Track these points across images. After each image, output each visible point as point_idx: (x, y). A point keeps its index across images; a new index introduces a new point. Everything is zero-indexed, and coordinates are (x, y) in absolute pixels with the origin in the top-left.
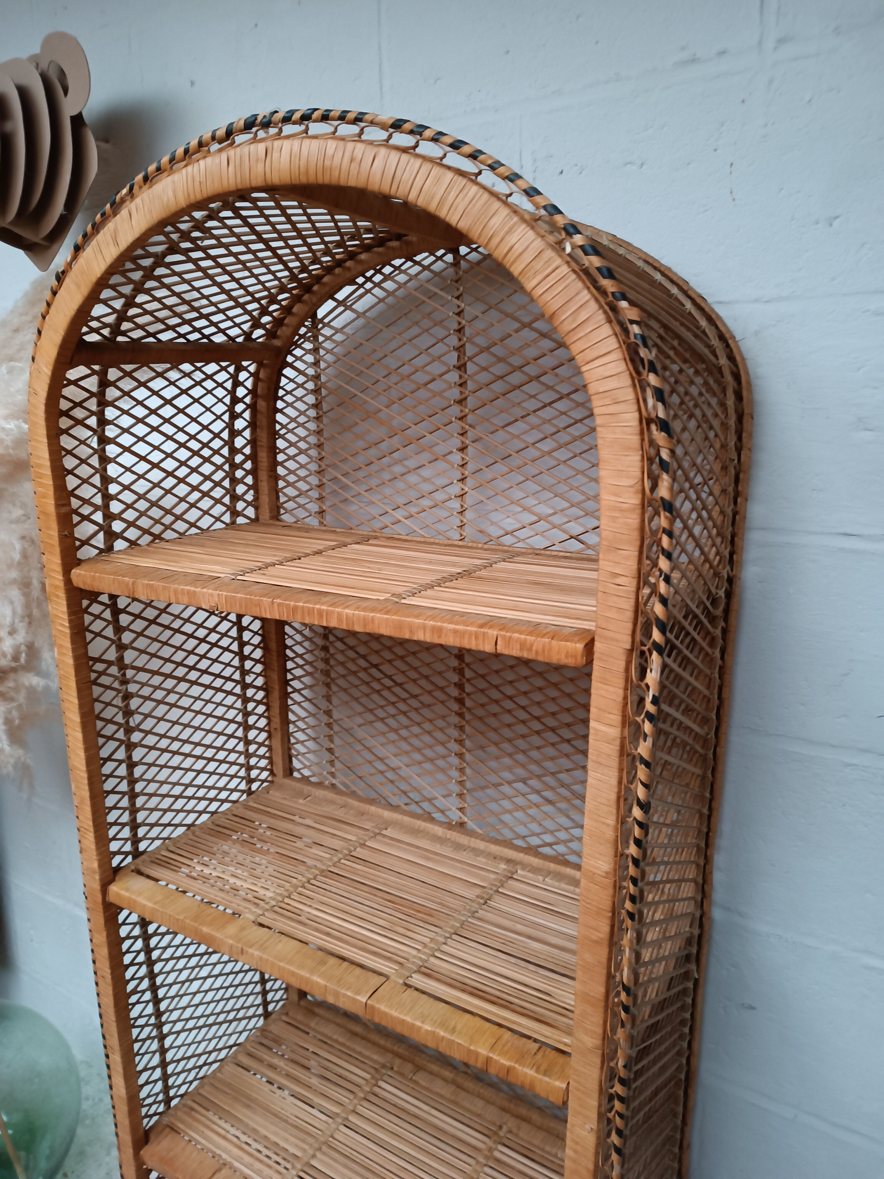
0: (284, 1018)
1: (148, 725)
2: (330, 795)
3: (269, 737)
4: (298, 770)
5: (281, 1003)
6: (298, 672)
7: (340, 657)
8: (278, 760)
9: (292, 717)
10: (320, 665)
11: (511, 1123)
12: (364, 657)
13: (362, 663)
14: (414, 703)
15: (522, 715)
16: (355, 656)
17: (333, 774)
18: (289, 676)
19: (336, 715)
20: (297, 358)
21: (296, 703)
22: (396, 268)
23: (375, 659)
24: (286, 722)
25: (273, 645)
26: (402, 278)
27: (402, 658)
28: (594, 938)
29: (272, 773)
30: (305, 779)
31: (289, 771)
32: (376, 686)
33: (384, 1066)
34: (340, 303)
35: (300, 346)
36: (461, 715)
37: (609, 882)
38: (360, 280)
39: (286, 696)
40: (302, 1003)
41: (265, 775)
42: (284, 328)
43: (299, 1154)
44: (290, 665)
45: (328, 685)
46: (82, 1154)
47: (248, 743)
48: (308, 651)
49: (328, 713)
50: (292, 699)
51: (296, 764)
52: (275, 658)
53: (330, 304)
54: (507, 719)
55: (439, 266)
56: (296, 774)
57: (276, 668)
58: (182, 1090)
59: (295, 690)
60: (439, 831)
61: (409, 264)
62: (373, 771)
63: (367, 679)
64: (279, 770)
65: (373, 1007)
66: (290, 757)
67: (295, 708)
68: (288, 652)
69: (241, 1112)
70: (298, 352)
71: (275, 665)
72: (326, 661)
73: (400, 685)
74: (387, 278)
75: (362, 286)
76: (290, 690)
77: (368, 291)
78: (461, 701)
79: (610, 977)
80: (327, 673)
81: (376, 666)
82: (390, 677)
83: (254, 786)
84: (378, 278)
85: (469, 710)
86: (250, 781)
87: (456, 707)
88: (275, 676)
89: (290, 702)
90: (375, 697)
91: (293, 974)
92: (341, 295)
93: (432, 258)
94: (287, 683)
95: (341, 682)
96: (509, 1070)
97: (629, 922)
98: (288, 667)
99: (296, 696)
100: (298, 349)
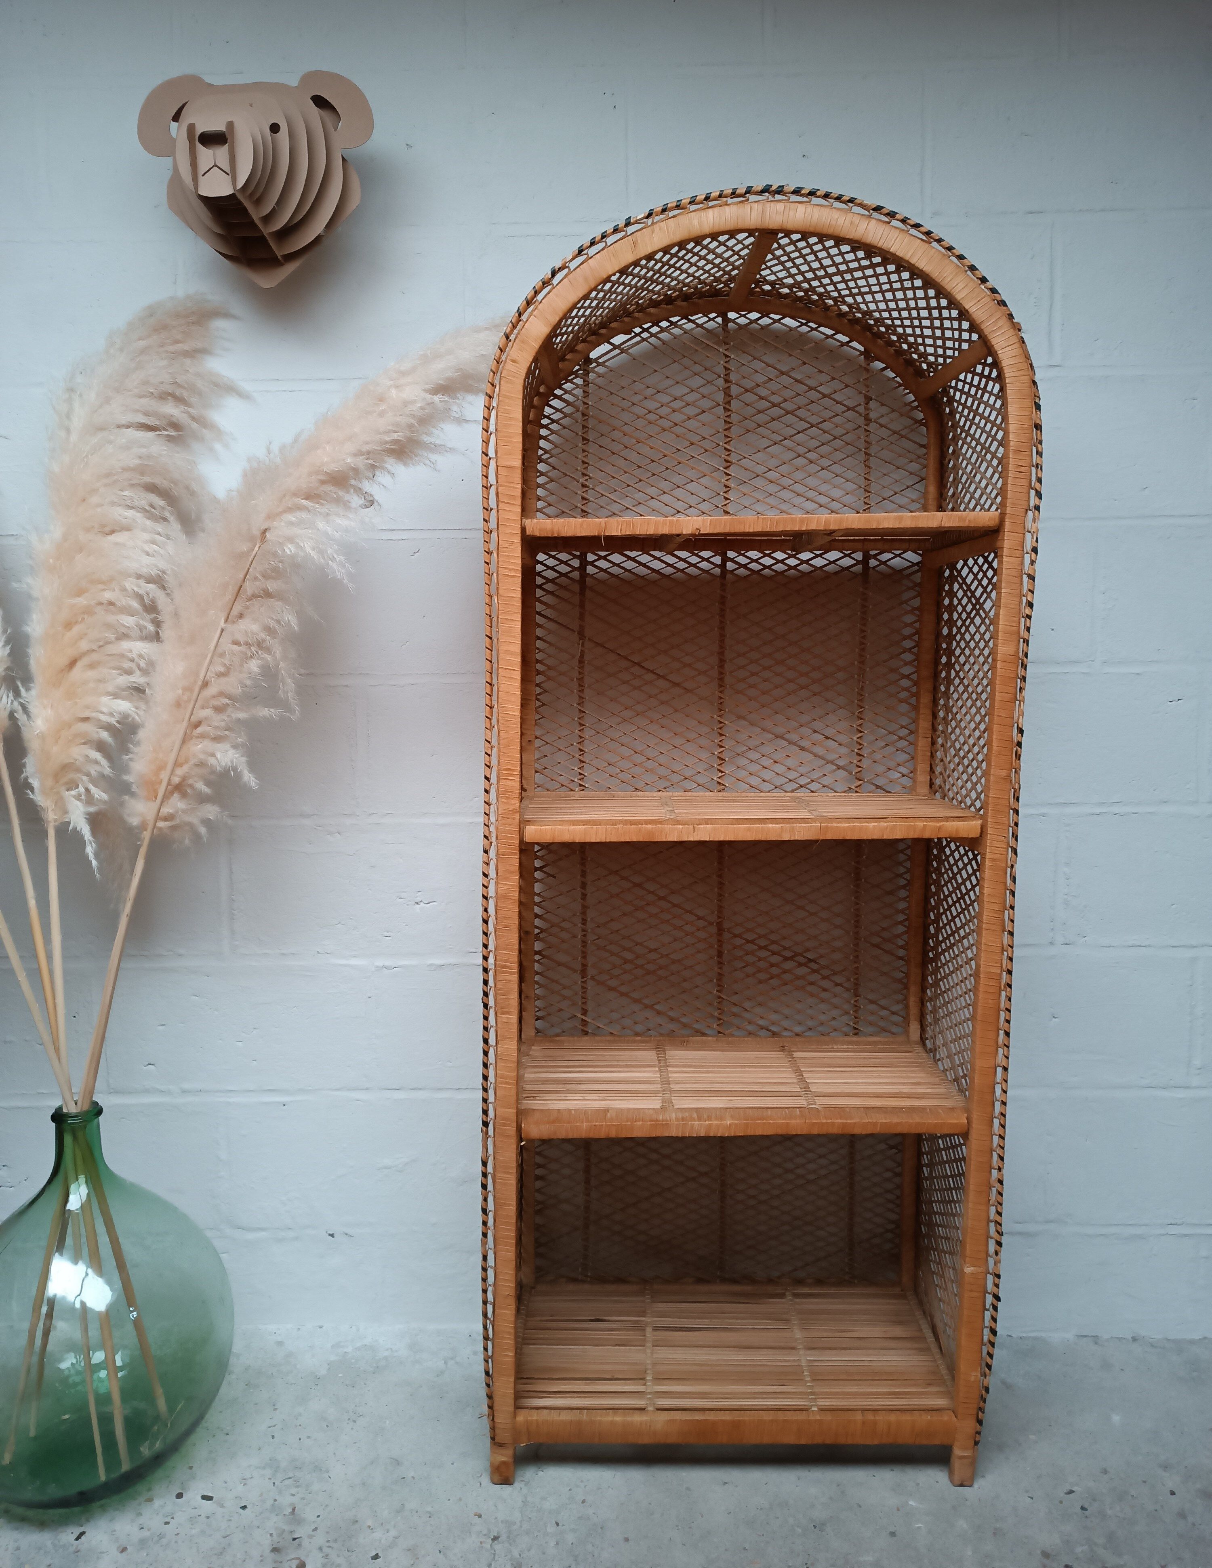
12: (625, 658)
13: (623, 663)
14: (677, 690)
16: (616, 658)
20: (566, 392)
22: (672, 323)
23: (637, 658)
26: (676, 331)
32: (637, 682)
34: (615, 347)
35: (571, 381)
38: (638, 330)
42: (566, 362)
48: (563, 662)
53: (605, 347)
55: (711, 325)
61: (684, 321)
63: (628, 677)
70: (568, 386)
73: (661, 677)
74: (663, 330)
75: (637, 335)
77: (644, 340)
81: (638, 664)
82: (652, 672)
84: (655, 330)
92: (618, 340)
93: (706, 319)
95: (596, 686)
100: (569, 384)
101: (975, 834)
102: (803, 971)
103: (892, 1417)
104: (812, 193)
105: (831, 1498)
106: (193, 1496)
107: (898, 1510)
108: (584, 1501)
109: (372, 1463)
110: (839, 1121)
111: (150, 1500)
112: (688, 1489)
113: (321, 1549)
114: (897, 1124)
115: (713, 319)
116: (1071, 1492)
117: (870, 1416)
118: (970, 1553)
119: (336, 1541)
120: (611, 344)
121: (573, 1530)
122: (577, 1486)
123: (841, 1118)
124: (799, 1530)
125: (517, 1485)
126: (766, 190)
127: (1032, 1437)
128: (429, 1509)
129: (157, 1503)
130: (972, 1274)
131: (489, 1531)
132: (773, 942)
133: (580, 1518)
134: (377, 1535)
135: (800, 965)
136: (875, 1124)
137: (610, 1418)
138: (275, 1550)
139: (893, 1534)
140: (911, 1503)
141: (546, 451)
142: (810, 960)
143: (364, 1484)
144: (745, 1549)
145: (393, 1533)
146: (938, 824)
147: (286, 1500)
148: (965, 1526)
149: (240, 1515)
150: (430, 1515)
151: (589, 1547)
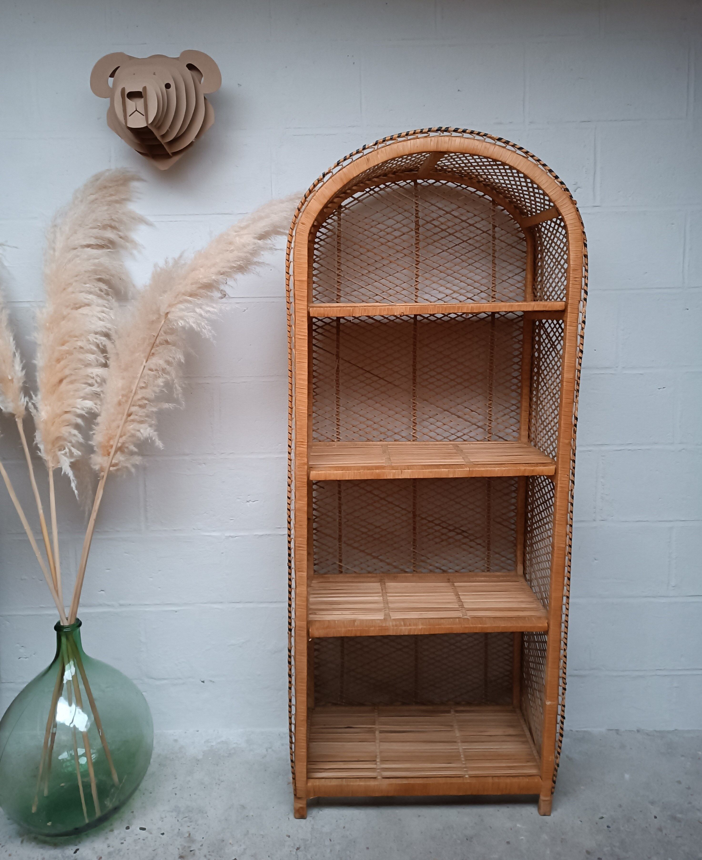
7: (346, 371)
12: (362, 368)
13: (361, 371)
14: (390, 386)
16: (357, 368)
20: (328, 224)
22: (386, 186)
23: (368, 368)
26: (389, 190)
27: (383, 365)
32: (368, 381)
33: (381, 580)
34: (355, 199)
35: (331, 218)
38: (368, 190)
42: (329, 209)
53: (350, 199)
55: (408, 186)
61: (393, 184)
63: (363, 379)
70: (329, 221)
73: (382, 378)
74: (381, 189)
75: (367, 192)
77: (371, 195)
81: (369, 372)
82: (377, 376)
84: (377, 189)
90: (367, 388)
92: (356, 195)
93: (405, 183)
95: (346, 384)
100: (330, 220)
101: (552, 473)
102: (460, 537)
103: (508, 780)
104: (464, 131)
105: (476, 823)
106: (135, 828)
107: (511, 829)
108: (344, 828)
109: (230, 808)
110: (480, 626)
111: (112, 831)
112: (400, 820)
113: (205, 856)
114: (511, 627)
115: (409, 183)
116: (602, 818)
117: (496, 780)
118: (548, 852)
119: (213, 852)
120: (353, 197)
121: (339, 844)
122: (341, 819)
123: (481, 624)
124: (459, 842)
125: (308, 818)
126: (439, 130)
127: (582, 787)
128: (262, 833)
129: (116, 832)
130: (550, 705)
131: (294, 844)
132: (443, 522)
133: (343, 837)
134: (235, 848)
135: (458, 534)
136: (498, 627)
137: (358, 783)
138: (181, 857)
139: (508, 843)
140: (518, 825)
141: (317, 256)
142: (463, 531)
143: (226, 820)
144: (430, 852)
145: (243, 847)
146: (532, 468)
147: (185, 830)
148: (546, 837)
149: (161, 838)
150: (263, 836)
151: (348, 852)
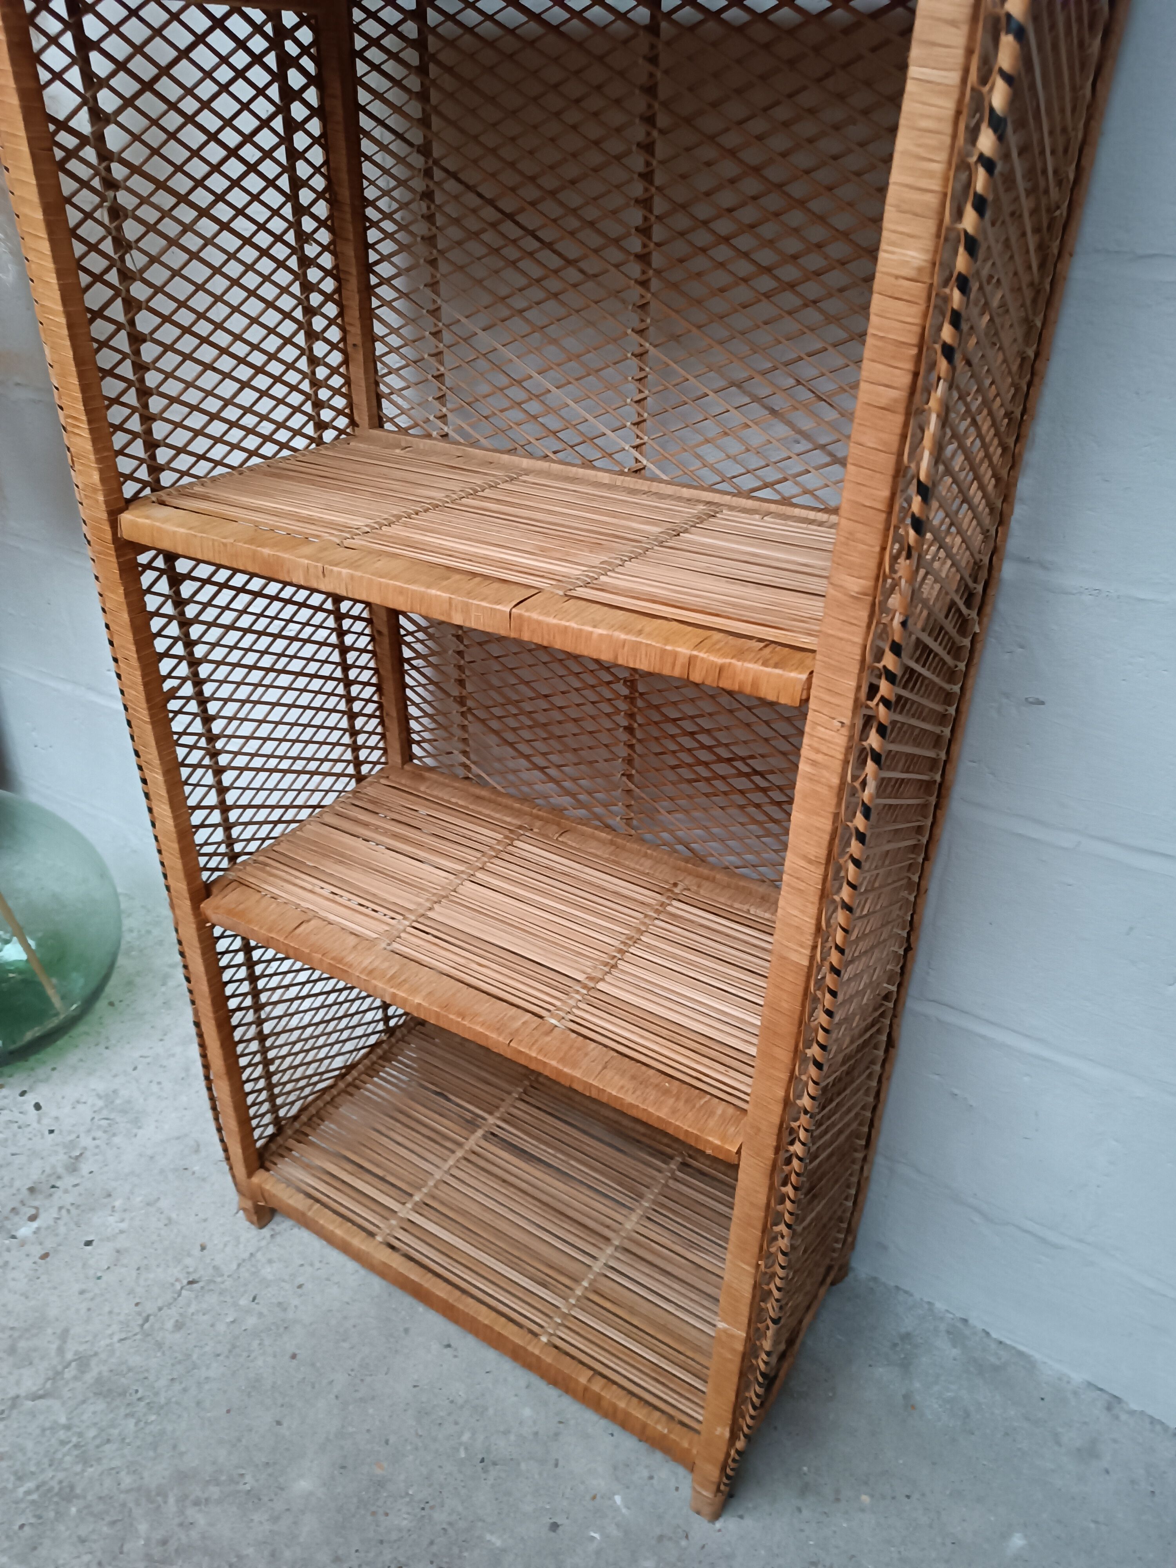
0: (383, 781)
1: (156, 274)
2: (442, 445)
3: (346, 362)
4: (391, 420)
5: (378, 767)
6: (387, 247)
7: (452, 209)
8: (361, 398)
9: (379, 329)
10: (421, 228)
11: (689, 881)
12: (491, 202)
13: (489, 213)
14: (572, 274)
15: (743, 268)
16: (478, 201)
17: (443, 418)
18: (373, 257)
19: (448, 312)
21: (384, 303)
23: (508, 204)
24: (371, 338)
25: (345, 194)
27: (553, 193)
28: (883, 402)
29: (353, 423)
30: (403, 431)
31: (378, 421)
32: (511, 253)
33: (520, 827)
36: (644, 284)
37: (918, 290)
39: (368, 291)
40: (407, 767)
41: (342, 422)
43: (412, 907)
44: (373, 235)
45: (433, 263)
46: (130, 984)
47: (314, 361)
48: (403, 206)
49: (435, 312)
50: (378, 297)
51: (388, 409)
52: (348, 217)
54: (720, 278)
56: (388, 426)
57: (351, 236)
58: (253, 846)
59: (383, 281)
60: (605, 477)
62: (506, 403)
63: (498, 242)
64: (362, 416)
65: (520, 616)
66: (379, 397)
67: (383, 312)
68: (370, 212)
69: (331, 867)
71: (349, 231)
72: (430, 218)
73: (549, 246)
76: (374, 280)
78: (644, 258)
79: (900, 472)
80: (430, 240)
81: (511, 217)
82: (533, 234)
83: (329, 435)
85: (658, 272)
86: (321, 426)
87: (635, 269)
88: (349, 251)
89: (375, 302)
90: (509, 274)
91: (401, 591)
94: (368, 268)
95: (455, 255)
96: (721, 669)
97: (943, 365)
98: (371, 240)
99: (385, 292)
101: (798, 700)
105: (536, 1434)
106: (31, 1099)
107: (594, 1498)
108: (300, 1286)
109: (178, 1138)
111: (2, 1086)
112: (406, 1331)
113: (60, 1208)
119: (78, 1207)
121: (261, 1315)
122: (312, 1265)
124: (463, 1454)
125: (266, 1232)
128: (174, 1216)
129: (4, 1092)
131: (195, 1271)
133: (280, 1304)
134: (111, 1219)
138: (32, 1190)
139: (554, 1527)
140: (618, 1499)
143: (152, 1158)
144: (387, 1442)
145: (123, 1226)
147: (86, 1141)
149: (43, 1137)
150: (169, 1222)
151: (255, 1343)
